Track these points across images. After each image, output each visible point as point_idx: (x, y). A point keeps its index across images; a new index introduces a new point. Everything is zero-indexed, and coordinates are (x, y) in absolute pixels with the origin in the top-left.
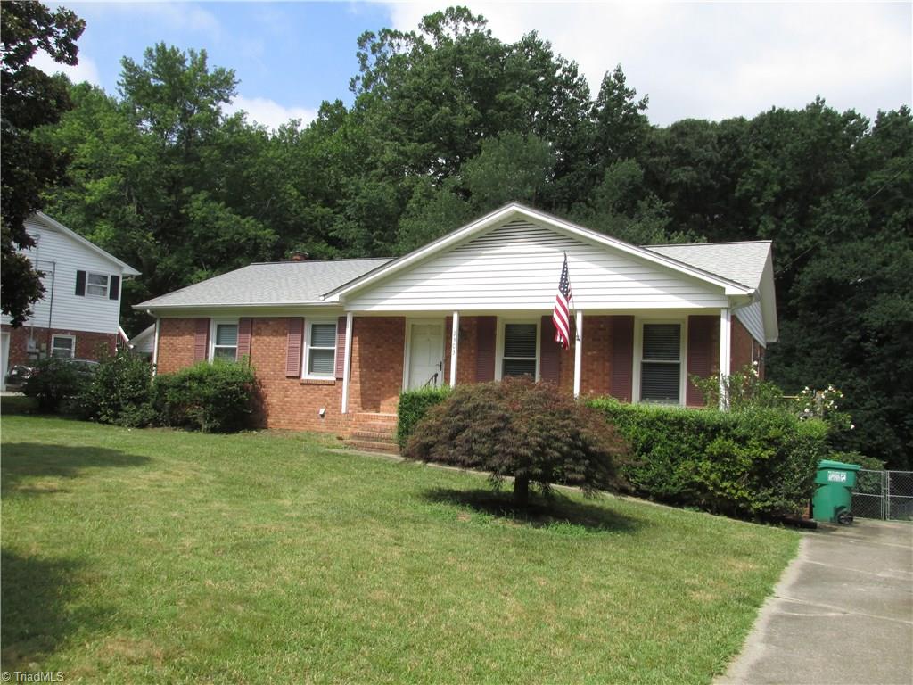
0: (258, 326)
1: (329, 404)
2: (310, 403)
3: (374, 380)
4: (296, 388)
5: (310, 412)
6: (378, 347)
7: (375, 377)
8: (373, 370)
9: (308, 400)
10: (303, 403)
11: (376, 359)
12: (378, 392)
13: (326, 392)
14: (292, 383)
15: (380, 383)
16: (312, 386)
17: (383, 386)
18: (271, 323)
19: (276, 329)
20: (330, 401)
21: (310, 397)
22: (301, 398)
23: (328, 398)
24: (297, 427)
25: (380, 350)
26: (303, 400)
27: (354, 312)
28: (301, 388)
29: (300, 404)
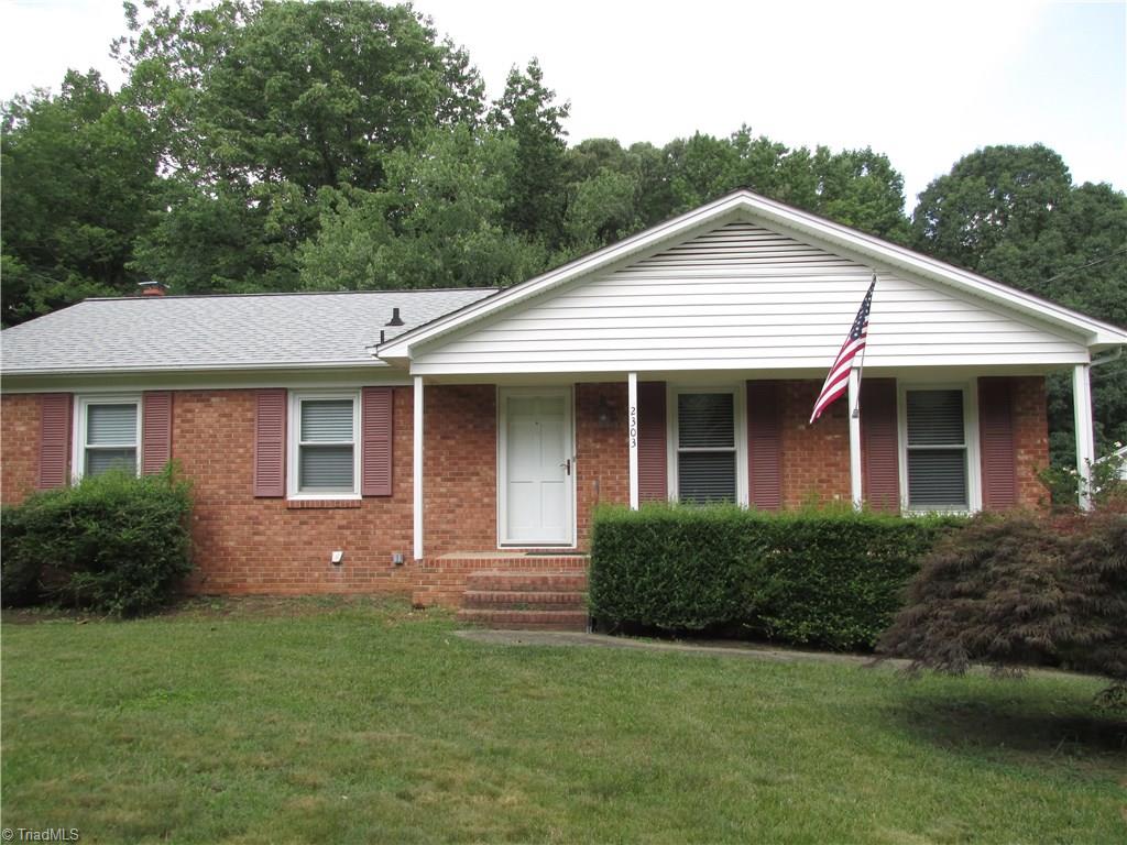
0: (187, 405)
1: (349, 543)
2: (307, 543)
3: (441, 495)
4: (276, 518)
5: (312, 558)
6: (444, 437)
7: (443, 490)
8: (439, 479)
9: (305, 538)
10: (293, 544)
11: (443, 459)
12: (450, 516)
13: (344, 522)
14: (267, 507)
15: (453, 500)
16: (312, 513)
17: (459, 506)
18: (213, 400)
19: (227, 411)
20: (350, 538)
21: (308, 532)
22: (290, 534)
23: (347, 532)
24: (283, 588)
25: (451, 442)
26: (293, 538)
27: (425, 377)
28: (288, 517)
29: (287, 546)
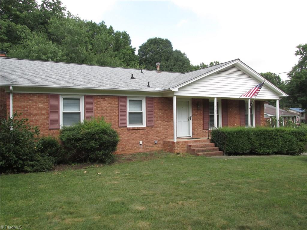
0: (98, 100)
1: (143, 139)
2: (133, 139)
3: (165, 125)
4: (125, 132)
5: (134, 143)
6: (165, 111)
7: (165, 124)
8: (164, 121)
9: (132, 138)
10: (129, 139)
11: (165, 116)
12: (167, 130)
13: (142, 133)
14: (122, 130)
15: (167, 127)
16: (134, 131)
17: (169, 128)
18: (106, 98)
19: (110, 102)
20: (144, 137)
21: (133, 136)
22: (128, 137)
23: (143, 136)
24: (127, 152)
25: (167, 112)
26: (129, 138)
27: (177, 96)
28: (128, 132)
29: (128, 140)
